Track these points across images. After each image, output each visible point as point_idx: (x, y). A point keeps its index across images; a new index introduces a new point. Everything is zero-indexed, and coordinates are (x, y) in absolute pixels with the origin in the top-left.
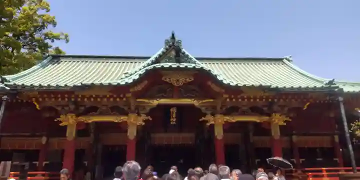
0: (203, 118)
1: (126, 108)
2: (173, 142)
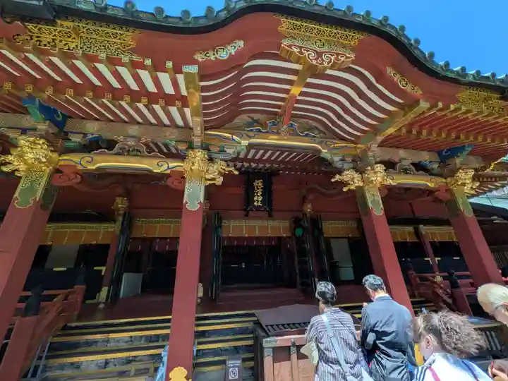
0: (338, 177)
1: (182, 147)
2: (257, 234)
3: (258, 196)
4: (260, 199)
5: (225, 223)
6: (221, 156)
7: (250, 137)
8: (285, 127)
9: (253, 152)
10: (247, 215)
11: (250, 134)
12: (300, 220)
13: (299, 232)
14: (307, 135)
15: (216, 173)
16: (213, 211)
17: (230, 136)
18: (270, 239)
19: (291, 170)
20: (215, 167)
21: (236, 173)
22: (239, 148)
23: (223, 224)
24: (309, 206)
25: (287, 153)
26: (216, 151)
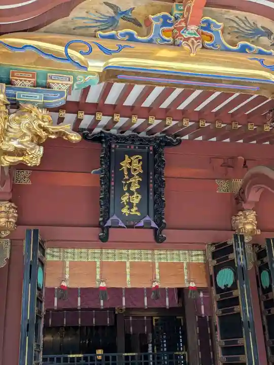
2: (129, 282)
3: (132, 193)
4: (136, 199)
5: (52, 255)
6: (39, 97)
7: (108, 52)
8: (193, 28)
9: (117, 88)
10: (104, 239)
11: (110, 45)
12: (230, 249)
13: (225, 278)
14: (243, 50)
15: (27, 138)
16: (23, 229)
17: (61, 49)
18: (158, 293)
19: (208, 133)
20: (26, 122)
21: (75, 137)
22: (82, 80)
23: (48, 258)
24: (251, 216)
25: (197, 93)
26: (28, 84)
